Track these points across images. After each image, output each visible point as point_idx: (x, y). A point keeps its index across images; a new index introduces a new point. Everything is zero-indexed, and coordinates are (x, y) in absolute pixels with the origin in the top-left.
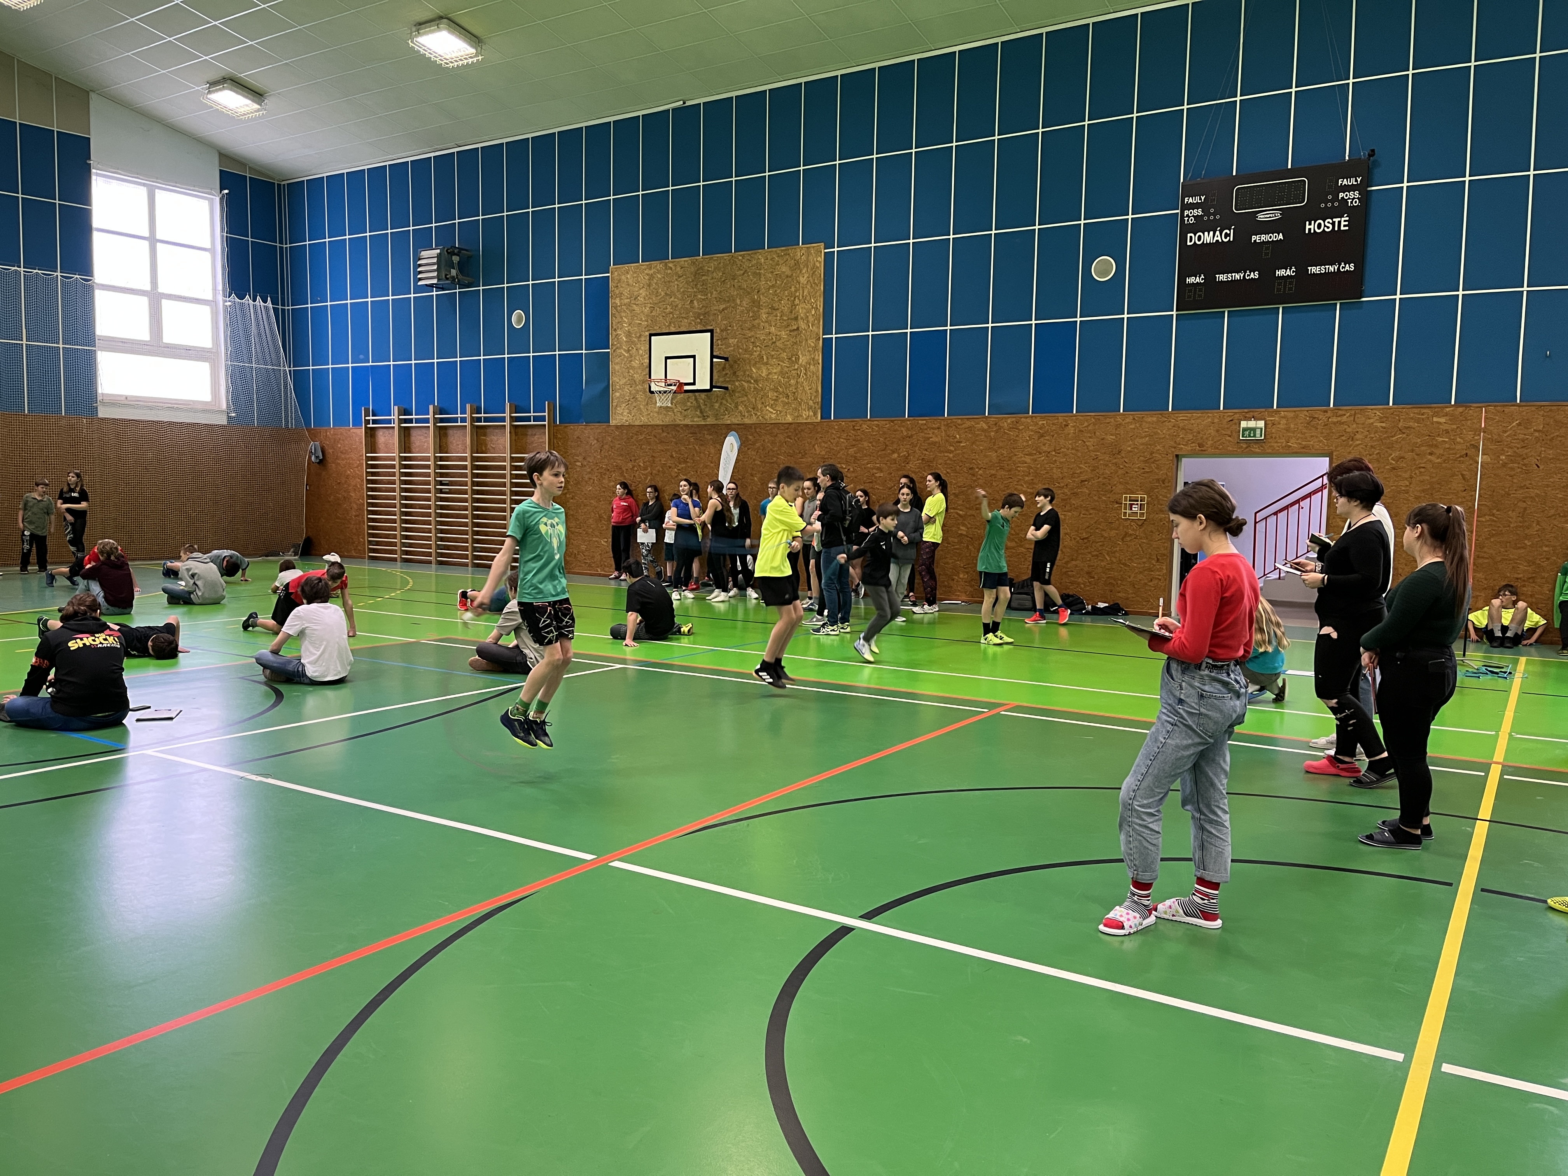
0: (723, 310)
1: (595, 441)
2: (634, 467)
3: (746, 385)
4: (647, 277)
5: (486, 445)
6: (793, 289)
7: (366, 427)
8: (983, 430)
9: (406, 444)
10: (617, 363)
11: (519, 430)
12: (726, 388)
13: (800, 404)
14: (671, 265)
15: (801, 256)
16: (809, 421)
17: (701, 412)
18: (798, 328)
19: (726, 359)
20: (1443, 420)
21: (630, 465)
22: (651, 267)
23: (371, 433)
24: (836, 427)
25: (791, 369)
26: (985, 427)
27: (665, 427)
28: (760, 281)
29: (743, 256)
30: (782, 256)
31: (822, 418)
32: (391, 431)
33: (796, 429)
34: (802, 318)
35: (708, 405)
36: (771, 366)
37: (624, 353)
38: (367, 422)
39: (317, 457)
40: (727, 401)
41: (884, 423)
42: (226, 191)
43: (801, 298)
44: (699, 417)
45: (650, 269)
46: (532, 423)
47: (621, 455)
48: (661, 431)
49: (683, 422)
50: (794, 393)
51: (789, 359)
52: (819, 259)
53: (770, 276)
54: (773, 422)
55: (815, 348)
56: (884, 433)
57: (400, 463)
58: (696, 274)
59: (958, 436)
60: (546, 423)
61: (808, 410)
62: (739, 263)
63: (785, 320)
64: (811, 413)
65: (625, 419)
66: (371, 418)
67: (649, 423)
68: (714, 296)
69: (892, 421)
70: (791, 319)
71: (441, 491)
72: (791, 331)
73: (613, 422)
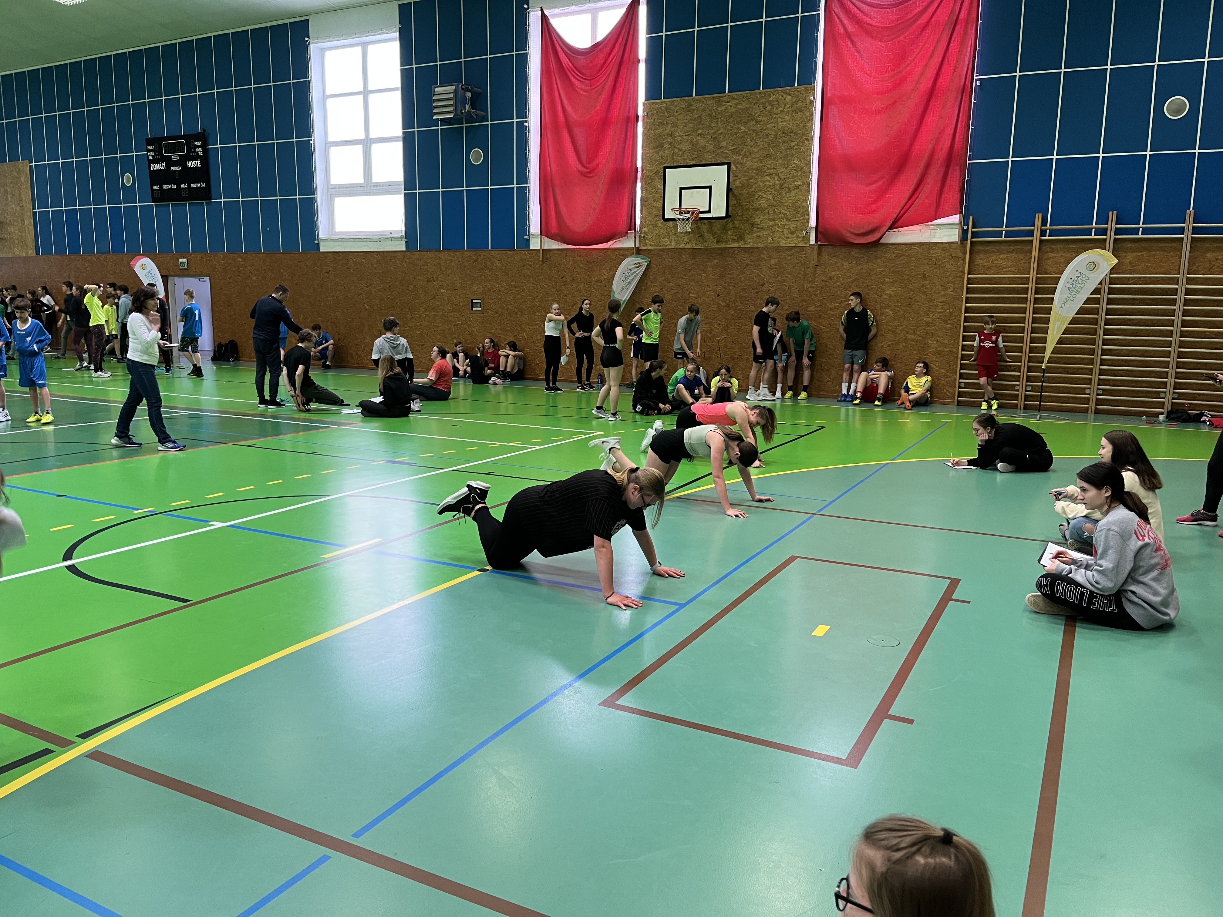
20: (240, 260)
33: (26, 260)
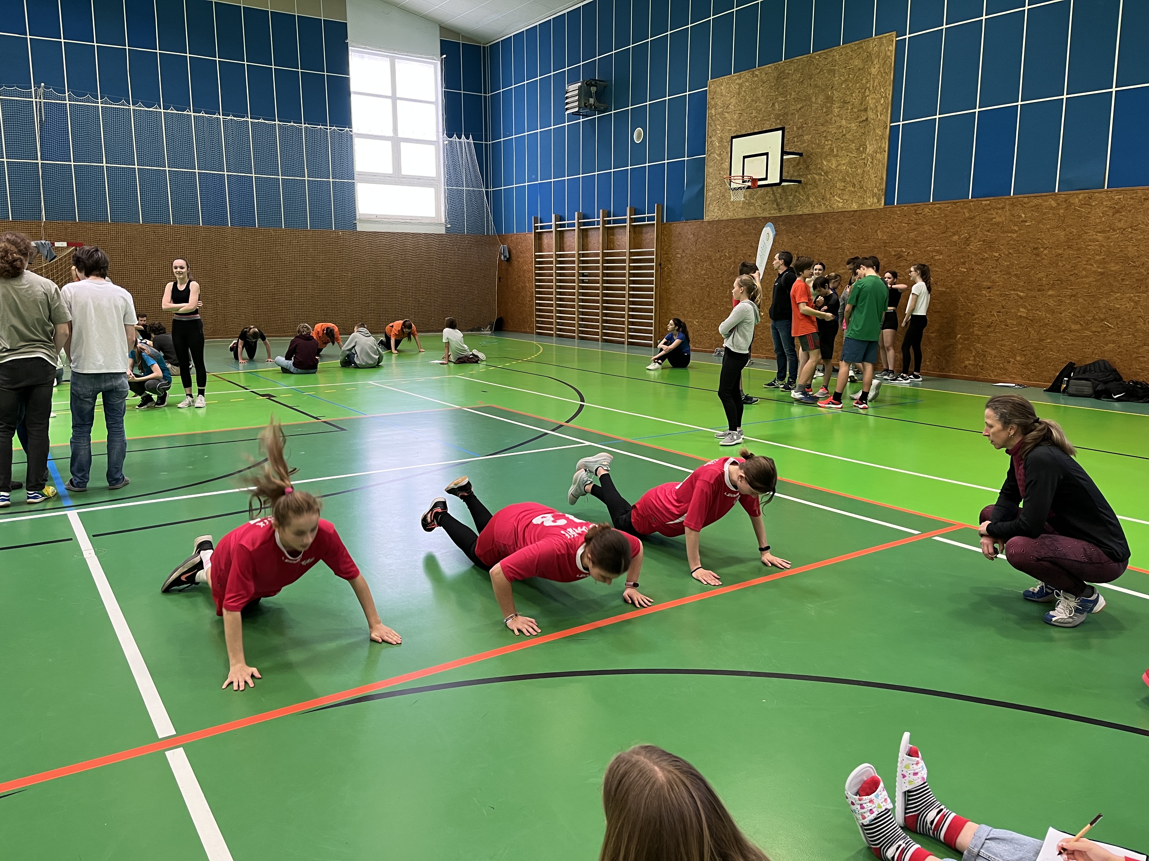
0: (800, 109)
1: (692, 236)
2: (720, 257)
3: (817, 177)
4: (737, 87)
5: (613, 244)
6: (864, 82)
7: (535, 232)
8: (1052, 208)
9: (560, 245)
10: (711, 167)
11: (637, 229)
12: (799, 182)
13: (865, 192)
14: (757, 73)
15: (873, 48)
16: (873, 207)
17: (778, 205)
18: (867, 119)
19: (801, 155)
21: (718, 255)
22: (741, 77)
23: (539, 236)
24: (898, 212)
25: (858, 159)
26: (1054, 204)
27: (746, 221)
28: (834, 77)
29: (820, 55)
30: (855, 50)
31: (885, 204)
32: (551, 234)
34: (871, 109)
35: (784, 198)
36: (840, 157)
37: (717, 157)
38: (536, 228)
39: (505, 257)
40: (800, 193)
41: (947, 206)
42: (444, 56)
43: (871, 88)
44: (775, 210)
45: (740, 79)
46: (646, 223)
47: (711, 247)
48: (743, 224)
49: (762, 215)
50: (860, 182)
51: (857, 149)
52: (890, 48)
53: (844, 71)
54: (840, 210)
55: (882, 137)
56: (946, 216)
57: (556, 260)
58: (778, 78)
59: (1023, 215)
60: (655, 222)
61: (873, 197)
62: (816, 62)
63: (856, 112)
64: (876, 200)
65: (716, 215)
66: (539, 224)
67: (734, 218)
68: (792, 97)
69: (955, 203)
70: (861, 111)
71: (583, 281)
72: (860, 122)
73: (706, 219)
